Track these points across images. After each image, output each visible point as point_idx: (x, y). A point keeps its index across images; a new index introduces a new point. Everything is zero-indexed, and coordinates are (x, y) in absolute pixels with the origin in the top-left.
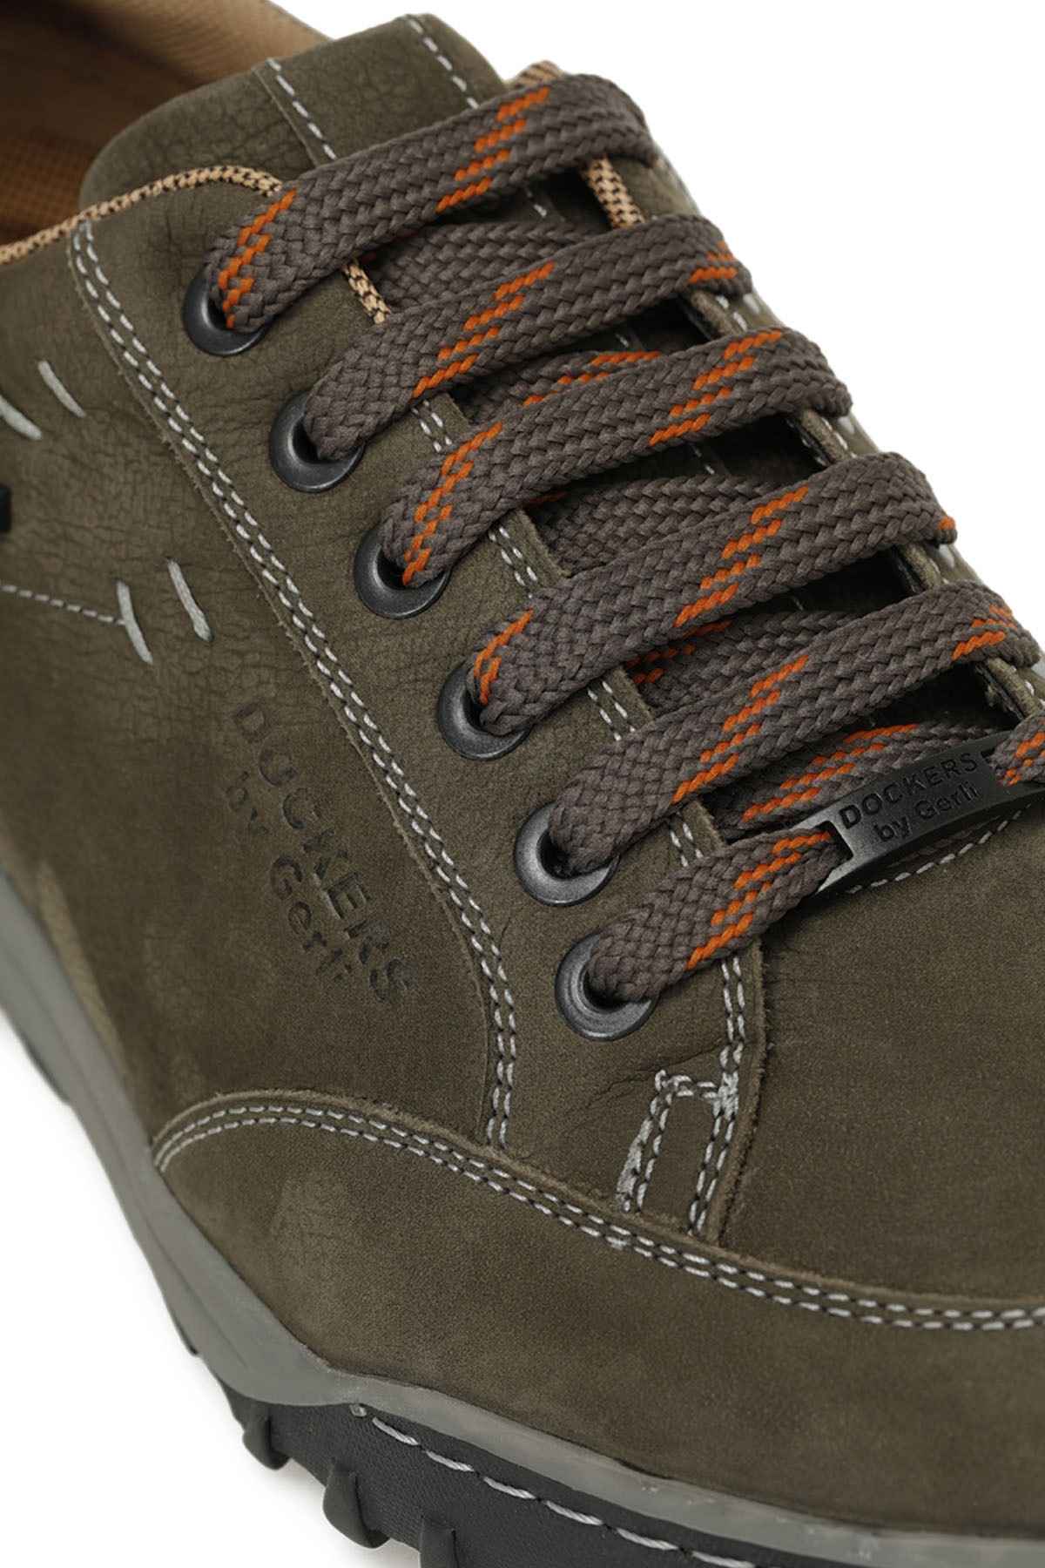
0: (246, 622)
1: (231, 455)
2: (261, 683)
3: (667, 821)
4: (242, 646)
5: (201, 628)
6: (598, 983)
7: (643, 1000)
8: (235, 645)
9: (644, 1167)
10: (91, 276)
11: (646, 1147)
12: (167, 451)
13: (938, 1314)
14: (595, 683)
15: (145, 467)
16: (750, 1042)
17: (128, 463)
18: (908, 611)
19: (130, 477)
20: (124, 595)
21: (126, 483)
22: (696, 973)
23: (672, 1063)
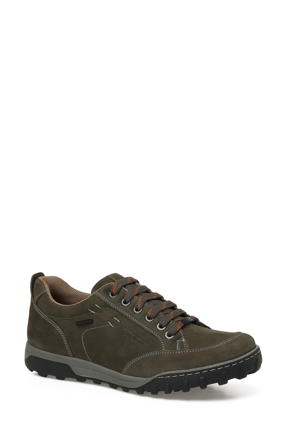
0: (124, 319)
1: (118, 305)
2: (127, 323)
3: (170, 322)
4: (124, 321)
5: (119, 321)
6: (169, 335)
7: (174, 335)
8: (123, 321)
9: (179, 347)
10: (99, 295)
11: (178, 346)
12: (111, 307)
13: (205, 349)
14: (159, 313)
15: (109, 310)
16: (184, 336)
17: (107, 310)
18: (176, 310)
19: (107, 311)
20: (109, 322)
21: (107, 312)
22: (177, 332)
23: (178, 339)
